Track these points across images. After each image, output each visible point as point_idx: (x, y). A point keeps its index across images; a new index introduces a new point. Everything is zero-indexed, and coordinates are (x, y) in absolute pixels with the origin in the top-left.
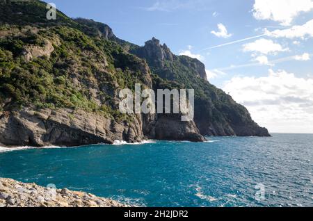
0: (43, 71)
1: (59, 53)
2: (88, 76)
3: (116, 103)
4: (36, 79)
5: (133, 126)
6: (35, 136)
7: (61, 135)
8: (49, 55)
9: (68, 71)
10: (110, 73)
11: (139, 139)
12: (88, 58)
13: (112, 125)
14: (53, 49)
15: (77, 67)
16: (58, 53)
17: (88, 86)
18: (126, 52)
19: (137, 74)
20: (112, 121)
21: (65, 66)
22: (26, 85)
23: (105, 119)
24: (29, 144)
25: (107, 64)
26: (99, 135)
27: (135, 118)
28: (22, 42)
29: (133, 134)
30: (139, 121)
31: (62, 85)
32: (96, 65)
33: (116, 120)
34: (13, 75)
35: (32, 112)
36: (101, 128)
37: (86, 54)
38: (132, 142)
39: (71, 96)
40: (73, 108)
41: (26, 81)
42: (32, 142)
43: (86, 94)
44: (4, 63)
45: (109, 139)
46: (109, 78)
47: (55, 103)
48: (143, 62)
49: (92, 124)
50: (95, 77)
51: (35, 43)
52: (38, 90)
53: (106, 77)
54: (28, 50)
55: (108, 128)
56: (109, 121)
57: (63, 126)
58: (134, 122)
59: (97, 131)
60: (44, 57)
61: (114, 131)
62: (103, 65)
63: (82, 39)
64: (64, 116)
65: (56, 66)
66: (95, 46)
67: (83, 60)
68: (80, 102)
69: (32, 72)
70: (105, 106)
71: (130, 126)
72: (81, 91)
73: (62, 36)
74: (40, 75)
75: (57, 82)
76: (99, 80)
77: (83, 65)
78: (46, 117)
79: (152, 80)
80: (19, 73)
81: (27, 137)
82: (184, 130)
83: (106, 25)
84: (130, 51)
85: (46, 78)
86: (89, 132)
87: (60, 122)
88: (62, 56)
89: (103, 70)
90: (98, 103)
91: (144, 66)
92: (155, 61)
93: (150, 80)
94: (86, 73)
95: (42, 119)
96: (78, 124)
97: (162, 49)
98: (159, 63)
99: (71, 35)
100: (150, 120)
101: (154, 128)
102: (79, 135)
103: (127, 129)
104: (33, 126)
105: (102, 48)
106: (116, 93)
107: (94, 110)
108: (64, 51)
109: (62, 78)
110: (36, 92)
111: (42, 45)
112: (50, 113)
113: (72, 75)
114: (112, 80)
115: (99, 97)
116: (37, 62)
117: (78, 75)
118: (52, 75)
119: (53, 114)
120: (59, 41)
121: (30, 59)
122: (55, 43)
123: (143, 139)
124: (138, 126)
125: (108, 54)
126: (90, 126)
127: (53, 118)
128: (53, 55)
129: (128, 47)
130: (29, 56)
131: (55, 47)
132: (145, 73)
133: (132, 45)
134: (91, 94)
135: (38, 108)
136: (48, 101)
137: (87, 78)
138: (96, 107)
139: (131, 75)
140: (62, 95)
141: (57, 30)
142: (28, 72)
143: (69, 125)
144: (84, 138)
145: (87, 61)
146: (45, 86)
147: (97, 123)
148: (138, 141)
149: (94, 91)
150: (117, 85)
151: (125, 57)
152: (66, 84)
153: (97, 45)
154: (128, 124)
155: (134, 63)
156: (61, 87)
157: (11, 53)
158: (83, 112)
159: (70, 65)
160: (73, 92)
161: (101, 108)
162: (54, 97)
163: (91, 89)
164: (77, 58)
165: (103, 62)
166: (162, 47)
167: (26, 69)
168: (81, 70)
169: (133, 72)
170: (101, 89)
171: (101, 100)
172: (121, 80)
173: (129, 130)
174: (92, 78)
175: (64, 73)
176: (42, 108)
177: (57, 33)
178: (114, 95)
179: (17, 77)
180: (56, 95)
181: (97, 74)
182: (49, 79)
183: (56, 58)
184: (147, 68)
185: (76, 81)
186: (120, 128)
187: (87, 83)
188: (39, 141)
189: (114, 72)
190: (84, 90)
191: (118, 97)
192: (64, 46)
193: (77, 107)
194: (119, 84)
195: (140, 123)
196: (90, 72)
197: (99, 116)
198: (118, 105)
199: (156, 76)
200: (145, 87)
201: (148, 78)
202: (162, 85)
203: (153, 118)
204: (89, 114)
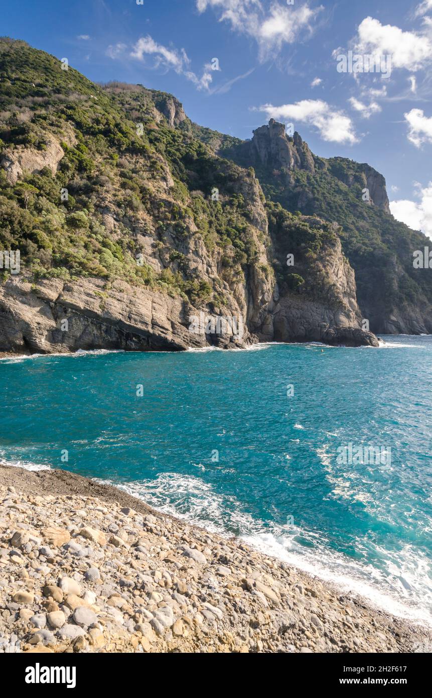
0: (43, 201)
1: (74, 163)
2: (135, 209)
3: (193, 265)
4: (32, 219)
5: (228, 313)
6: (35, 333)
7: (84, 332)
8: (54, 167)
9: (94, 199)
10: (179, 203)
11: (240, 340)
12: (134, 171)
13: (185, 313)
14: (62, 153)
15: (111, 191)
16: (72, 161)
17: (134, 230)
18: (212, 153)
19: (236, 202)
20: (184, 304)
21: (88, 191)
22: (13, 232)
23: (170, 300)
24: (19, 350)
25: (172, 183)
26: (157, 332)
27: (231, 297)
28: (1, 142)
30: (239, 303)
31: (82, 230)
32: (151, 186)
33: (193, 302)
35: (27, 286)
36: (162, 317)
37: (128, 162)
38: (226, 347)
39: (100, 252)
40: (106, 278)
41: (11, 222)
42: (30, 347)
43: (130, 248)
45: (178, 341)
46: (177, 214)
47: (70, 267)
48: (249, 175)
49: (143, 311)
50: (149, 211)
51: (25, 142)
52: (36, 241)
53: (172, 212)
54: (14, 157)
55: (177, 319)
56: (178, 304)
57: (87, 314)
58: (229, 306)
59: (154, 324)
60: (44, 172)
61: (187, 323)
62: (163, 184)
63: (121, 131)
64: (88, 295)
66: (147, 145)
67: (123, 175)
68: (119, 264)
69: (22, 203)
70: (168, 273)
72: (120, 242)
73: (79, 125)
74: (39, 210)
75: (73, 223)
76: (156, 219)
77: (123, 186)
78: (53, 295)
79: (269, 214)
81: (20, 335)
82: (335, 322)
83: (170, 97)
84: (221, 152)
85: (49, 217)
86: (139, 326)
87: (82, 305)
88: (81, 168)
89: (164, 196)
90: (156, 266)
91: (251, 185)
92: (276, 172)
93: (264, 214)
94: (130, 205)
95: (46, 301)
96: (117, 310)
97: (290, 145)
98: (284, 176)
99: (97, 122)
100: (263, 302)
101: (270, 319)
102: (120, 332)
104: (29, 314)
105: (162, 147)
106: (192, 246)
107: (147, 282)
108: (85, 157)
109: (82, 215)
110: (32, 246)
111: (40, 146)
112: (61, 287)
113: (101, 209)
114: (182, 217)
115: (158, 254)
117: (113, 207)
118: (63, 209)
119: (67, 289)
120: (73, 135)
121: (19, 177)
122: (65, 140)
123: (249, 340)
124: (239, 315)
125: (174, 161)
126: (139, 315)
127: (67, 298)
128: (63, 167)
129: (216, 144)
130: (16, 170)
131: (65, 149)
132: (254, 200)
133: (225, 138)
134: (141, 248)
135: (37, 278)
136: (56, 263)
137: (131, 213)
138: (152, 275)
139: (223, 206)
140: (83, 252)
141: (69, 112)
142: (14, 204)
143: (99, 311)
144: (128, 337)
145: (131, 178)
146: (50, 232)
147: (155, 308)
148: (237, 346)
149: (146, 242)
150: (193, 228)
151: (211, 165)
152: (91, 228)
153: (151, 141)
154: (217, 310)
155: (230, 178)
156: (81, 235)
158: (125, 285)
159: (97, 187)
160: (105, 245)
161: (162, 278)
162: (68, 255)
163: (140, 237)
164: (111, 172)
165: (164, 179)
166: (289, 139)
167: (10, 198)
168: (120, 197)
169: (227, 198)
170: (160, 237)
171: (162, 260)
172: (202, 217)
174: (142, 214)
175: (85, 205)
176: (44, 277)
177: (70, 118)
178: (188, 248)
180: (71, 250)
181: (153, 204)
182: (57, 217)
183: (69, 173)
184: (257, 189)
185: (110, 220)
187: (132, 226)
188: (43, 342)
189: (188, 200)
190: (126, 240)
191: (196, 253)
192: (83, 147)
193: (112, 275)
194: (198, 226)
195: (242, 309)
196: (137, 202)
197: (157, 294)
198: (196, 269)
199: (276, 206)
200: (253, 231)
201: (259, 210)
202: (289, 226)
203: (268, 297)
204: (139, 290)
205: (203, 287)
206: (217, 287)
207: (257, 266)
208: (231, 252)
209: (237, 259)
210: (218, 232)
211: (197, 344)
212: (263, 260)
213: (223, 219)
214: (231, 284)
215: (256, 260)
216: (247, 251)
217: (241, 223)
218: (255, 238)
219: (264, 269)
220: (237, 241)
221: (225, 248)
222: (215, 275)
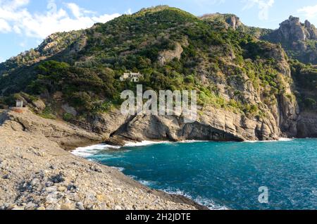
0: (174, 72)
1: (188, 53)
2: (216, 71)
3: (246, 97)
4: (169, 81)
5: (267, 121)
6: (171, 131)
7: (192, 131)
8: (179, 57)
9: (196, 69)
10: (238, 66)
11: (275, 136)
12: (216, 54)
13: (243, 121)
14: (182, 50)
15: (204, 64)
16: (186, 53)
17: (215, 81)
18: (256, 40)
19: (270, 62)
20: (242, 117)
21: (194, 65)
23: (234, 115)
24: (164, 139)
25: (234, 57)
26: (228, 131)
27: (269, 112)
28: (157, 49)
29: (268, 130)
30: (274, 115)
31: (191, 84)
32: (223, 60)
33: (247, 116)
34: (152, 79)
36: (230, 124)
37: (212, 49)
38: (267, 139)
39: (199, 93)
40: (202, 105)
41: (161, 83)
42: (169, 138)
43: (214, 90)
44: (145, 69)
45: (239, 136)
46: (237, 71)
48: (278, 47)
49: (221, 120)
50: (222, 71)
51: (167, 48)
52: (171, 90)
53: (235, 71)
54: (162, 55)
55: (239, 125)
56: (239, 117)
58: (268, 117)
59: (226, 127)
60: (175, 59)
61: (245, 127)
62: (230, 58)
63: (209, 36)
65: (185, 66)
66: (222, 40)
67: (210, 56)
68: (208, 98)
69: (165, 74)
70: (233, 101)
71: (263, 122)
72: (208, 88)
73: (190, 36)
74: (172, 76)
75: (187, 81)
76: (227, 75)
77: (210, 61)
79: (290, 66)
80: (156, 76)
81: (165, 132)
83: (233, 15)
84: (262, 38)
85: (177, 79)
86: (219, 128)
88: (191, 55)
89: (231, 64)
90: (226, 98)
91: (279, 52)
92: (294, 43)
93: (288, 67)
94: (213, 69)
95: (176, 117)
96: (207, 120)
97: (303, 28)
98: (299, 45)
99: (198, 34)
100: (289, 114)
101: (294, 124)
102: (209, 131)
103: (260, 125)
104: (168, 123)
105: (229, 40)
106: (246, 87)
107: (222, 106)
108: (193, 50)
109: (191, 77)
111: (173, 48)
113: (200, 73)
114: (240, 73)
115: (228, 92)
116: (169, 64)
117: (205, 72)
118: (183, 75)
120: (187, 41)
121: (164, 63)
122: (184, 44)
123: (281, 136)
124: (274, 122)
125: (236, 46)
126: (219, 122)
128: (182, 55)
129: (258, 34)
130: (163, 60)
131: (184, 48)
132: (281, 60)
133: (263, 30)
134: (219, 89)
137: (214, 73)
138: (225, 103)
139: (263, 65)
141: (185, 31)
142: (163, 75)
143: (199, 121)
144: (213, 133)
145: (214, 57)
146: (177, 85)
147: (227, 119)
148: (274, 139)
149: (222, 87)
150: (246, 78)
151: (255, 45)
152: (195, 82)
153: (223, 38)
154: (261, 119)
155: (267, 50)
156: (191, 86)
157: (149, 60)
158: (212, 108)
159: (198, 63)
160: (201, 89)
161: (230, 104)
163: (218, 84)
164: (205, 56)
165: (231, 55)
166: (302, 25)
167: (161, 72)
168: (209, 66)
169: (265, 61)
170: (229, 84)
171: (230, 95)
172: (251, 72)
173: (262, 126)
174: (219, 73)
175: (192, 72)
177: (186, 34)
178: (243, 88)
179: (155, 80)
181: (225, 68)
182: (180, 79)
183: (185, 59)
184: (283, 53)
185: (204, 77)
186: (252, 123)
187: (215, 79)
188: (174, 136)
189: (243, 64)
190: (212, 86)
191: (248, 90)
192: (191, 46)
193: (205, 104)
194: (249, 76)
195: (276, 118)
196: (217, 68)
197: (228, 111)
198: (248, 98)
199: (295, 61)
200: (281, 76)
201: (285, 65)
202: (305, 72)
203: (292, 112)
204: (218, 110)
205: (252, 107)
206: (261, 108)
207: (285, 95)
208: (268, 88)
209: (272, 92)
210: (260, 78)
211: (250, 137)
212: (288, 91)
213: (263, 72)
214: (269, 105)
215: (284, 91)
216: (278, 87)
217: (274, 72)
218: (283, 80)
219: (289, 96)
220: (272, 82)
221: (264, 86)
222: (259, 101)
